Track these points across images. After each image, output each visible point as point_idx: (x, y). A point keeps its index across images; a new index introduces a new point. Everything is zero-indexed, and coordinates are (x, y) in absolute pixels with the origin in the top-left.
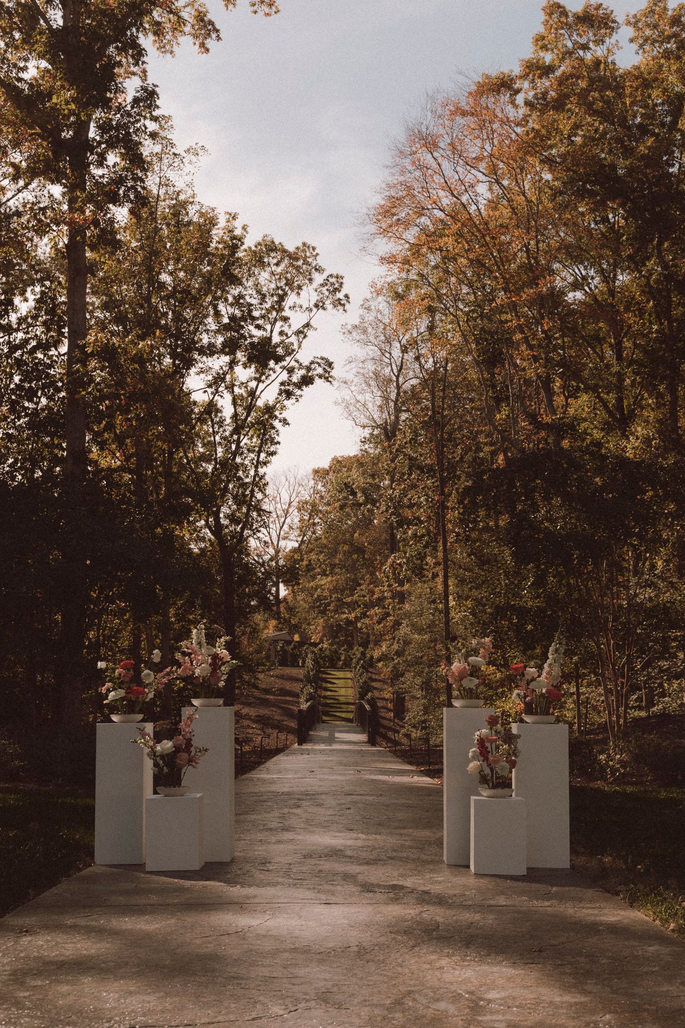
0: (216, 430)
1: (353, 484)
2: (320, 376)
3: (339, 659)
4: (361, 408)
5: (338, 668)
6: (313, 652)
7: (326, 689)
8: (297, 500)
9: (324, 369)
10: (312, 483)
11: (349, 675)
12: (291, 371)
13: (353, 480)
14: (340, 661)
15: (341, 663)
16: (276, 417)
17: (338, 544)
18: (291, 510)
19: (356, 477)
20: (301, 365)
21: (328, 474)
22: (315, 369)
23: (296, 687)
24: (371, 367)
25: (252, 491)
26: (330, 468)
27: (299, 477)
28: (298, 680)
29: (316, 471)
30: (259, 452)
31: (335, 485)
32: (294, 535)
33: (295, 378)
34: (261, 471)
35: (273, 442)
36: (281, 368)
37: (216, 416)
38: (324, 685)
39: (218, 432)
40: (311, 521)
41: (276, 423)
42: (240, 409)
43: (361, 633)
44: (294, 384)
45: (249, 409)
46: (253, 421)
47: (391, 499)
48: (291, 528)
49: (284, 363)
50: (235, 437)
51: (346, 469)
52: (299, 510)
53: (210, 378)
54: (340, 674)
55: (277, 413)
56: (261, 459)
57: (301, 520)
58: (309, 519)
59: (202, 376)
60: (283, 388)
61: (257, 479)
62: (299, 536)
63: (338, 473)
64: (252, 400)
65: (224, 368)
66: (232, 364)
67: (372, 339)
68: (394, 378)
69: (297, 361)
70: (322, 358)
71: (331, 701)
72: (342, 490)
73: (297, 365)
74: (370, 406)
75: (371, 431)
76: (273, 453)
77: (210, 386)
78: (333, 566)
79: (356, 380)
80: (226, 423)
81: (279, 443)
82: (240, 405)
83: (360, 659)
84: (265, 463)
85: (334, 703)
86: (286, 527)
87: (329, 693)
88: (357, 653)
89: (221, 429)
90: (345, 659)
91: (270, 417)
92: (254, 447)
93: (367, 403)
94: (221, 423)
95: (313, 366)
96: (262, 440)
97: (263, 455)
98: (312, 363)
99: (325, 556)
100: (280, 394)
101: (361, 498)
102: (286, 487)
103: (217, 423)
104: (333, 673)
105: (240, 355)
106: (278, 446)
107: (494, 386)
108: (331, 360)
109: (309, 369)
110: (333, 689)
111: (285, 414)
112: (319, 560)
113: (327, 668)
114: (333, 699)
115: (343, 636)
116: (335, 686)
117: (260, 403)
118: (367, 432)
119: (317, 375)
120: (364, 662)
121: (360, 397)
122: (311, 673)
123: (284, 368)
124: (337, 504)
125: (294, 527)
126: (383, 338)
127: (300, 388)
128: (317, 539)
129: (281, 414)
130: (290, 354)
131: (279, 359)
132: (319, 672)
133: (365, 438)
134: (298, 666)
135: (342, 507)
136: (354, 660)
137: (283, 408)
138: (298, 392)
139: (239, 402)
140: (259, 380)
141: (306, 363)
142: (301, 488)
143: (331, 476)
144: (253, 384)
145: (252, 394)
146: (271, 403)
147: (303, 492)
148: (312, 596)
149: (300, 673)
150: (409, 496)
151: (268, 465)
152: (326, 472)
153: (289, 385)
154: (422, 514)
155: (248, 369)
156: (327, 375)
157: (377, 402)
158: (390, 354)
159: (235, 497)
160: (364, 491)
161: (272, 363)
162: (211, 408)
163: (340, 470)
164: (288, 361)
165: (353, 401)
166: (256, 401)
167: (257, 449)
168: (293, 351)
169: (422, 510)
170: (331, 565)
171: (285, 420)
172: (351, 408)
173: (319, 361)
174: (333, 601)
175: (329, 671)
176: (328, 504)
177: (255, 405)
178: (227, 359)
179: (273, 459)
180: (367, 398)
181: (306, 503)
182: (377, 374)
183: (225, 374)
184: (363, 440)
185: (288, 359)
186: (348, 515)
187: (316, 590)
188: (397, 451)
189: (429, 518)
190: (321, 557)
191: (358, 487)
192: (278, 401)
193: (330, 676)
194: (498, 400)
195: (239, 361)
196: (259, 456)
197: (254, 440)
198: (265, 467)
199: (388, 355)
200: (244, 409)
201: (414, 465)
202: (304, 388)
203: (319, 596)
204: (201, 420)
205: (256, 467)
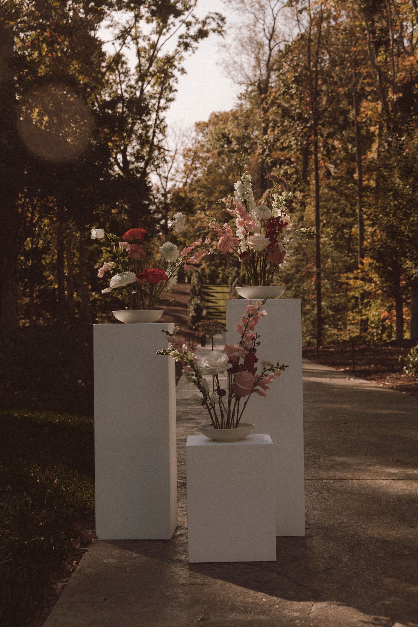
0: (122, 79)
1: (229, 134)
2: (214, 31)
3: (218, 277)
4: (238, 68)
5: (217, 284)
6: (197, 271)
7: (208, 301)
8: (182, 148)
9: (218, 23)
10: (194, 134)
11: (226, 290)
12: (189, 24)
13: (229, 131)
14: (218, 278)
15: (219, 280)
16: (176, 67)
17: (216, 184)
18: (177, 157)
19: (231, 128)
20: (197, 20)
21: (207, 126)
22: (210, 23)
23: (185, 299)
24: (246, 33)
25: (154, 132)
26: (210, 121)
27: (183, 129)
28: (186, 294)
29: (198, 125)
30: (160, 98)
31: (214, 135)
32: (179, 176)
33: (193, 31)
34: (162, 114)
35: (171, 90)
36: (180, 21)
37: (122, 67)
38: (207, 298)
39: (124, 81)
40: (194, 166)
41: (176, 72)
42: (143, 60)
43: (232, 257)
44: (191, 37)
45: (151, 60)
46: (156, 70)
47: (267, 143)
48: (177, 171)
49: (182, 17)
50: (140, 84)
51: (223, 122)
52: (184, 156)
53: (117, 31)
54: (219, 289)
55: (176, 63)
56: (161, 105)
57: (185, 165)
58: (192, 165)
59: (111, 29)
60: (181, 40)
61: (158, 122)
62: (184, 177)
63: (216, 125)
64: (154, 52)
65: (130, 22)
66: (138, 17)
67: (248, 7)
68: (267, 42)
69: (194, 17)
70: (217, 14)
71: (213, 311)
72: (220, 139)
73: (193, 20)
74: (246, 66)
75: (246, 88)
76: (171, 100)
77: (119, 38)
78: (210, 203)
79: (235, 43)
80: (131, 73)
81: (176, 90)
82: (143, 57)
83: (235, 277)
84: (164, 108)
85: (215, 312)
86: (173, 171)
87: (210, 304)
88: (232, 272)
89: (127, 79)
90: (223, 277)
91: (171, 67)
92: (155, 94)
93: (243, 63)
94: (126, 74)
95: (208, 21)
96: (162, 88)
97: (163, 101)
98: (208, 18)
99: (204, 194)
100: (179, 46)
101: (235, 146)
102: (173, 137)
103: (123, 73)
104: (213, 288)
105: (143, 10)
106: (175, 93)
107: (373, 32)
108: (224, 16)
109: (204, 23)
110: (214, 301)
111: (183, 64)
112: (199, 198)
113: (208, 284)
114: (214, 309)
115: (218, 259)
116: (215, 298)
117: (161, 55)
118: (243, 89)
119: (211, 29)
120: (239, 279)
121: (237, 59)
122: (197, 288)
123: (183, 22)
124: (215, 151)
125: (180, 170)
126: (257, 6)
127: (196, 40)
128: (198, 181)
129: (179, 64)
130: (187, 9)
131: (178, 14)
132: (202, 287)
133: (241, 94)
134: (184, 282)
135: (220, 154)
136: (230, 278)
137: (181, 58)
138: (194, 44)
139: (142, 54)
140: (160, 33)
141: (201, 18)
142: (185, 139)
143: (211, 127)
144: (154, 38)
145: (154, 46)
146: (171, 54)
147: (187, 142)
148: (193, 227)
149: (187, 288)
150: (282, 141)
151: (167, 110)
152: (207, 125)
153: (186, 38)
154: (292, 155)
155: (150, 24)
156: (220, 29)
157: (251, 63)
158: (264, 21)
159: (140, 137)
160: (238, 139)
161: (171, 19)
162: (118, 59)
163: (217, 124)
164: (187, 16)
165: (231, 62)
166: (158, 52)
167: (158, 96)
168: (190, 6)
169: (292, 152)
170: (209, 202)
171: (183, 69)
172: (231, 68)
173: (214, 16)
174: (210, 232)
175: (210, 286)
176: (208, 151)
177: (156, 57)
178: (132, 14)
179: (171, 104)
180: (243, 60)
181: (190, 150)
182: (251, 39)
183: (131, 28)
184: (240, 96)
185: (186, 13)
186: (223, 160)
187: (197, 222)
188: (272, 101)
189: (298, 158)
190: (201, 196)
191: (232, 137)
192: (177, 52)
193: (210, 291)
194: (378, 44)
195: (143, 16)
196: (159, 102)
197: (156, 88)
198: (164, 112)
199: (262, 22)
200: (147, 60)
201: (286, 113)
202: (200, 40)
203: (198, 227)
204: (110, 68)
205: (157, 111)
